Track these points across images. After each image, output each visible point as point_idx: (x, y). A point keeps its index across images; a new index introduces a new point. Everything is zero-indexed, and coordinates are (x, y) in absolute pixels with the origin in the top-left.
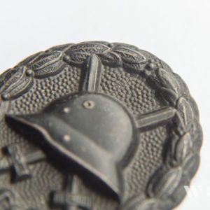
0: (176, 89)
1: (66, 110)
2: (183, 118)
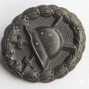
0: (80, 41)
1: (42, 33)
2: (77, 52)
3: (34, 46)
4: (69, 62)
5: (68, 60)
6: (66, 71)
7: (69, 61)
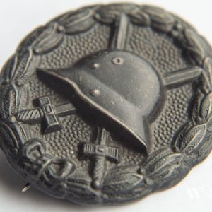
3: (92, 99)
4: (204, 106)
5: (199, 104)
6: (208, 131)
7: (201, 104)
